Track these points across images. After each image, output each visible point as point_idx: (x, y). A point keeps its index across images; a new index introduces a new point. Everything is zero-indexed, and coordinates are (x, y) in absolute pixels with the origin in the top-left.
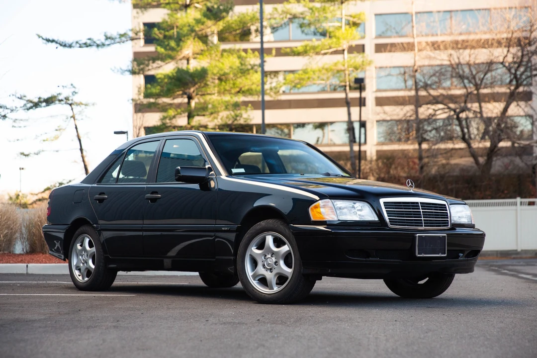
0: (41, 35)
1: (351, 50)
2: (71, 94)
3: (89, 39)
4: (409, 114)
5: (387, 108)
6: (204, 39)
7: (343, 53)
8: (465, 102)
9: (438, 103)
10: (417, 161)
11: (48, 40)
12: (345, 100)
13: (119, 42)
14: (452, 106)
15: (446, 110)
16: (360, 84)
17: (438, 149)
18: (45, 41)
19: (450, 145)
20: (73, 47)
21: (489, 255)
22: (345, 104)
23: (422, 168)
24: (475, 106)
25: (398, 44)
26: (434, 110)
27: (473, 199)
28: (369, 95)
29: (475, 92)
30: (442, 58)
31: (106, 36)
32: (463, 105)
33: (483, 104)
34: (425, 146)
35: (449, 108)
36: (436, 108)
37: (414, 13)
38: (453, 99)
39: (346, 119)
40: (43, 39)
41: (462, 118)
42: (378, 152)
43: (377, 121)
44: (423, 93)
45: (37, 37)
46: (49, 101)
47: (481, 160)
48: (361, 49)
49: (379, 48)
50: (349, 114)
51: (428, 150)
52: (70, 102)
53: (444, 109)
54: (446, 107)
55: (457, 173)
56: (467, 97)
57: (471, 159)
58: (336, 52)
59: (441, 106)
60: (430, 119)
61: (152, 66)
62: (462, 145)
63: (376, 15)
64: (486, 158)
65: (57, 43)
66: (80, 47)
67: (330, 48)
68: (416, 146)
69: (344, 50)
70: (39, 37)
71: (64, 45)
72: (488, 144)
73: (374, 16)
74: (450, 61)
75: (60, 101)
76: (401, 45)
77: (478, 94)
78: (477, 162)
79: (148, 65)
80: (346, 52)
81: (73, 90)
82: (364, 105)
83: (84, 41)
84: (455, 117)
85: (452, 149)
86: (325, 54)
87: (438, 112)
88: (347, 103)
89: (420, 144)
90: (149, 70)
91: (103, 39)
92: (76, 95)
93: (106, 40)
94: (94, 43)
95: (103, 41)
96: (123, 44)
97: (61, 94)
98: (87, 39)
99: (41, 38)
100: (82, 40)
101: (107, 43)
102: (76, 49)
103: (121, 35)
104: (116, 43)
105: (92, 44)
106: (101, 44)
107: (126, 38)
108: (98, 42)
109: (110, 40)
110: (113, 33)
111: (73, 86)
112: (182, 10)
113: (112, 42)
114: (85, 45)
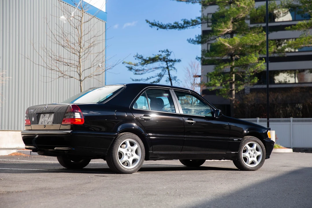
0: (149, 20)
2: (166, 56)
3: (176, 23)
11: (153, 24)
13: (192, 25)
18: (150, 25)
20: (166, 28)
31: (184, 21)
40: (150, 23)
45: (146, 22)
46: (153, 60)
52: (166, 60)
61: (210, 38)
65: (157, 26)
66: (170, 28)
70: (147, 21)
71: (162, 27)
75: (160, 59)
79: (208, 38)
81: (167, 53)
83: (173, 24)
90: (209, 41)
91: (182, 23)
92: (169, 56)
93: (184, 24)
94: (178, 25)
95: (183, 25)
96: (194, 26)
97: (161, 55)
98: (174, 23)
99: (148, 23)
100: (171, 24)
101: (185, 26)
102: (168, 29)
103: (193, 21)
104: (190, 26)
105: (177, 27)
106: (182, 27)
107: (196, 23)
108: (180, 25)
109: (187, 24)
110: (188, 20)
111: (167, 51)
112: (228, 5)
113: (188, 25)
114: (173, 27)
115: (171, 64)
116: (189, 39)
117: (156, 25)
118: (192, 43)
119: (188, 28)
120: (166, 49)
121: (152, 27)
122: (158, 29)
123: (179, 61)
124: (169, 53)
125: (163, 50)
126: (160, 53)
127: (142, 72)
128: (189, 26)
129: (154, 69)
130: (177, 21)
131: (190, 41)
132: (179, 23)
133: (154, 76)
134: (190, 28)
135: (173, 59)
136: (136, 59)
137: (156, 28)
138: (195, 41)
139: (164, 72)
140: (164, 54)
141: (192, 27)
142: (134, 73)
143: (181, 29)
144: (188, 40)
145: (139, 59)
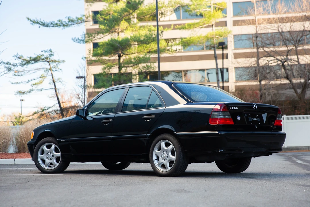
0: (30, 18)
1: (218, 24)
2: (49, 55)
3: (59, 21)
4: (253, 63)
5: (240, 60)
6: (128, 20)
7: (212, 27)
8: (287, 56)
9: (270, 56)
10: (258, 92)
11: (35, 22)
12: (214, 56)
13: (77, 23)
14: (279, 58)
15: (276, 61)
16: (223, 45)
17: (272, 84)
18: (32, 23)
19: (278, 82)
20: (49, 26)
21: (304, 149)
22: (214, 58)
23: (261, 96)
24: (294, 57)
25: (247, 20)
26: (268, 61)
27: (294, 115)
28: (230, 51)
29: (295, 49)
30: (272, 29)
31: (68, 19)
32: (285, 57)
33: (299, 56)
34: (263, 83)
35: (277, 59)
36: (269, 60)
37: (255, 2)
38: (280, 53)
39: (215, 67)
40: (31, 21)
41: (285, 65)
42: (236, 86)
43: (235, 68)
44: (261, 50)
45: (27, 19)
46: (36, 60)
47: (299, 91)
48: (225, 24)
49: (236, 23)
50: (217, 64)
51: (265, 85)
52: (48, 60)
53: (274, 60)
54: (275, 59)
55: (283, 99)
56: (288, 52)
57: (293, 90)
58: (208, 27)
59: (272, 58)
60: (267, 67)
61: (97, 37)
62: (286, 81)
63: (233, 3)
64: (301, 89)
65: (39, 24)
66: (53, 26)
67: (204, 24)
68: (259, 83)
69: (213, 25)
70: (28, 19)
71: (44, 25)
72: (303, 81)
73: (232, 3)
74: (278, 30)
75: (43, 59)
76: (248, 21)
77: (296, 51)
78: (296, 92)
79: (94, 37)
80: (214, 26)
81: (50, 53)
82: (227, 58)
83: (56, 22)
84: (281, 64)
85: (280, 84)
86: (202, 28)
87: (270, 62)
88: (216, 57)
89: (260, 81)
90: (95, 40)
91: (67, 20)
92: (52, 56)
93: (69, 22)
94: (62, 23)
95: (67, 22)
96: (79, 24)
97: (43, 55)
98: (58, 21)
99: (29, 20)
100: (54, 22)
101: (70, 24)
102: (51, 27)
103: (78, 19)
104: (75, 24)
105: (61, 25)
106: (66, 25)
107: (81, 21)
108: (64, 23)
109: (72, 21)
110: (73, 18)
111: (51, 51)
112: (115, 3)
113: (73, 23)
114: (56, 25)
115: (54, 64)
116: (74, 38)
117: (37, 23)
118: (77, 42)
119: (73, 26)
120: (49, 49)
121: (33, 25)
122: (39, 27)
123: (63, 61)
124: (52, 53)
125: (46, 50)
126: (43, 53)
127: (22, 73)
128: (73, 24)
129: (36, 71)
130: (61, 19)
131: (75, 40)
132: (63, 21)
133: (35, 78)
134: (74, 26)
135: (57, 60)
136: (15, 59)
137: (38, 25)
138: (81, 40)
139: (47, 73)
140: (46, 55)
141: (76, 25)
142: (13, 74)
143: (65, 27)
144: (72, 39)
145: (18, 59)
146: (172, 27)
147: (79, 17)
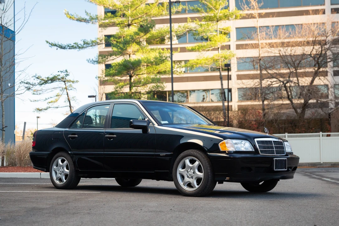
0: (48, 41)
1: (223, 48)
2: (65, 76)
3: (75, 43)
4: (256, 84)
5: (244, 81)
6: (139, 43)
7: (218, 50)
8: (289, 77)
9: (273, 78)
10: (261, 111)
11: (53, 45)
12: (219, 77)
13: (91, 46)
14: (281, 79)
15: (278, 82)
16: (228, 67)
17: (274, 104)
18: (50, 45)
19: (281, 102)
20: (66, 49)
21: (304, 165)
22: (220, 79)
23: (264, 115)
24: (295, 79)
25: (249, 44)
26: (271, 82)
27: (295, 133)
28: (234, 73)
29: (295, 71)
30: (275, 52)
31: (84, 42)
32: (288, 79)
33: (299, 78)
34: (266, 102)
35: (280, 81)
36: (272, 81)
37: (258, 27)
38: (282, 75)
39: (220, 87)
40: (49, 44)
41: (287, 86)
42: (238, 106)
43: (238, 88)
44: (264, 72)
45: (46, 42)
46: (53, 80)
47: (299, 111)
48: (229, 47)
49: (239, 47)
50: (222, 85)
51: (268, 105)
52: (64, 80)
53: (277, 81)
54: (278, 80)
55: (284, 118)
56: (290, 75)
57: (293, 110)
58: (214, 50)
59: (275, 80)
60: (269, 87)
61: (110, 59)
62: (288, 102)
63: (236, 28)
64: (301, 109)
65: (57, 46)
66: (70, 49)
67: (211, 47)
68: (261, 103)
69: (218, 48)
70: (47, 42)
71: (62, 47)
72: (303, 101)
73: (235, 29)
74: (280, 54)
75: (59, 79)
76: (251, 45)
77: (296, 73)
78: (296, 112)
79: (107, 59)
80: (220, 49)
81: (66, 73)
82: (231, 79)
83: (72, 44)
84: (283, 86)
85: (282, 104)
86: (208, 50)
87: (273, 83)
88: (221, 78)
89: (263, 102)
90: (108, 61)
91: (82, 43)
92: (68, 76)
93: (84, 44)
94: (78, 46)
95: (82, 45)
96: (93, 47)
97: (59, 75)
98: (74, 44)
99: (48, 43)
100: (71, 44)
101: (85, 46)
102: (67, 49)
103: (92, 42)
104: (89, 46)
105: (77, 47)
106: (81, 47)
107: (95, 43)
108: (80, 46)
109: (87, 44)
110: (88, 41)
111: (66, 71)
112: (126, 27)
113: (88, 45)
114: (72, 47)
115: (69, 84)
116: (88, 60)
117: (55, 45)
118: (91, 63)
119: (88, 48)
120: (65, 70)
121: (51, 47)
122: (57, 49)
123: (77, 81)
124: (68, 74)
125: (62, 71)
126: (60, 73)
127: (41, 92)
128: (88, 47)
129: (53, 89)
130: (76, 42)
131: (90, 61)
132: (79, 44)
133: (52, 97)
134: (89, 48)
135: (72, 80)
136: (34, 79)
137: (56, 47)
138: (95, 61)
139: (63, 92)
140: (62, 75)
141: (91, 47)
142: (33, 93)
143: (81, 49)
144: (87, 60)
145: (37, 79)
146: (179, 50)
147: (94, 40)
